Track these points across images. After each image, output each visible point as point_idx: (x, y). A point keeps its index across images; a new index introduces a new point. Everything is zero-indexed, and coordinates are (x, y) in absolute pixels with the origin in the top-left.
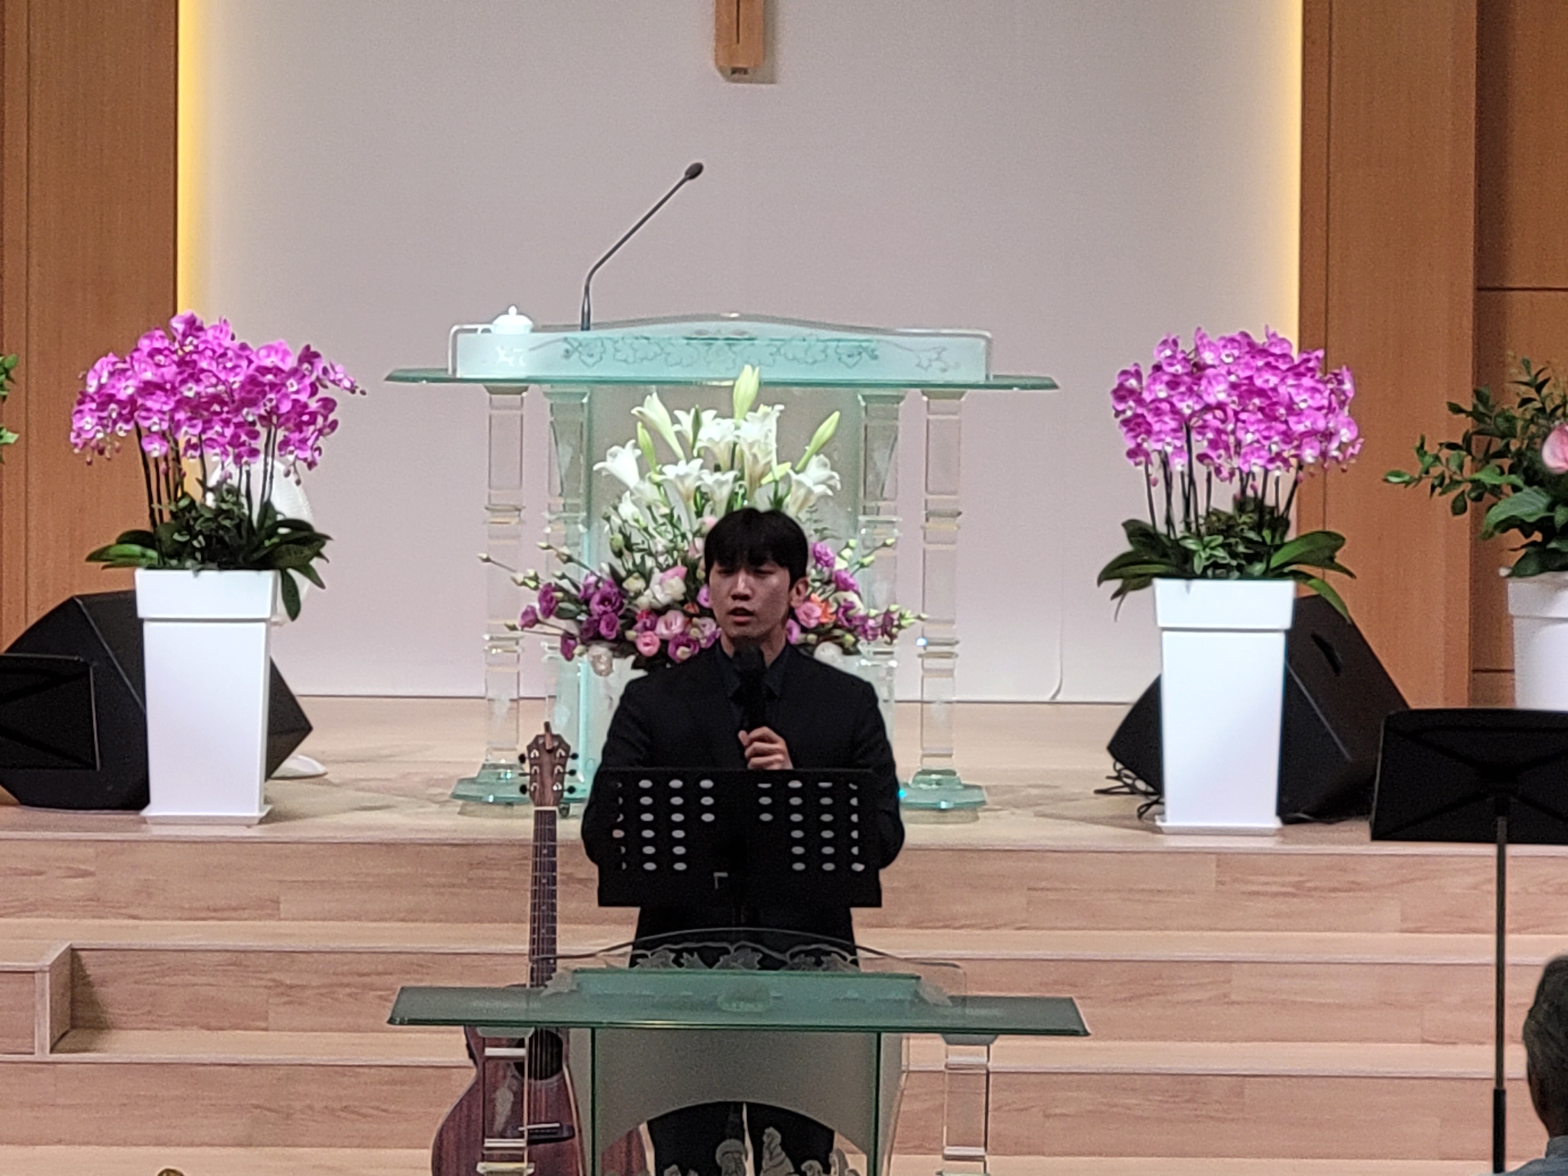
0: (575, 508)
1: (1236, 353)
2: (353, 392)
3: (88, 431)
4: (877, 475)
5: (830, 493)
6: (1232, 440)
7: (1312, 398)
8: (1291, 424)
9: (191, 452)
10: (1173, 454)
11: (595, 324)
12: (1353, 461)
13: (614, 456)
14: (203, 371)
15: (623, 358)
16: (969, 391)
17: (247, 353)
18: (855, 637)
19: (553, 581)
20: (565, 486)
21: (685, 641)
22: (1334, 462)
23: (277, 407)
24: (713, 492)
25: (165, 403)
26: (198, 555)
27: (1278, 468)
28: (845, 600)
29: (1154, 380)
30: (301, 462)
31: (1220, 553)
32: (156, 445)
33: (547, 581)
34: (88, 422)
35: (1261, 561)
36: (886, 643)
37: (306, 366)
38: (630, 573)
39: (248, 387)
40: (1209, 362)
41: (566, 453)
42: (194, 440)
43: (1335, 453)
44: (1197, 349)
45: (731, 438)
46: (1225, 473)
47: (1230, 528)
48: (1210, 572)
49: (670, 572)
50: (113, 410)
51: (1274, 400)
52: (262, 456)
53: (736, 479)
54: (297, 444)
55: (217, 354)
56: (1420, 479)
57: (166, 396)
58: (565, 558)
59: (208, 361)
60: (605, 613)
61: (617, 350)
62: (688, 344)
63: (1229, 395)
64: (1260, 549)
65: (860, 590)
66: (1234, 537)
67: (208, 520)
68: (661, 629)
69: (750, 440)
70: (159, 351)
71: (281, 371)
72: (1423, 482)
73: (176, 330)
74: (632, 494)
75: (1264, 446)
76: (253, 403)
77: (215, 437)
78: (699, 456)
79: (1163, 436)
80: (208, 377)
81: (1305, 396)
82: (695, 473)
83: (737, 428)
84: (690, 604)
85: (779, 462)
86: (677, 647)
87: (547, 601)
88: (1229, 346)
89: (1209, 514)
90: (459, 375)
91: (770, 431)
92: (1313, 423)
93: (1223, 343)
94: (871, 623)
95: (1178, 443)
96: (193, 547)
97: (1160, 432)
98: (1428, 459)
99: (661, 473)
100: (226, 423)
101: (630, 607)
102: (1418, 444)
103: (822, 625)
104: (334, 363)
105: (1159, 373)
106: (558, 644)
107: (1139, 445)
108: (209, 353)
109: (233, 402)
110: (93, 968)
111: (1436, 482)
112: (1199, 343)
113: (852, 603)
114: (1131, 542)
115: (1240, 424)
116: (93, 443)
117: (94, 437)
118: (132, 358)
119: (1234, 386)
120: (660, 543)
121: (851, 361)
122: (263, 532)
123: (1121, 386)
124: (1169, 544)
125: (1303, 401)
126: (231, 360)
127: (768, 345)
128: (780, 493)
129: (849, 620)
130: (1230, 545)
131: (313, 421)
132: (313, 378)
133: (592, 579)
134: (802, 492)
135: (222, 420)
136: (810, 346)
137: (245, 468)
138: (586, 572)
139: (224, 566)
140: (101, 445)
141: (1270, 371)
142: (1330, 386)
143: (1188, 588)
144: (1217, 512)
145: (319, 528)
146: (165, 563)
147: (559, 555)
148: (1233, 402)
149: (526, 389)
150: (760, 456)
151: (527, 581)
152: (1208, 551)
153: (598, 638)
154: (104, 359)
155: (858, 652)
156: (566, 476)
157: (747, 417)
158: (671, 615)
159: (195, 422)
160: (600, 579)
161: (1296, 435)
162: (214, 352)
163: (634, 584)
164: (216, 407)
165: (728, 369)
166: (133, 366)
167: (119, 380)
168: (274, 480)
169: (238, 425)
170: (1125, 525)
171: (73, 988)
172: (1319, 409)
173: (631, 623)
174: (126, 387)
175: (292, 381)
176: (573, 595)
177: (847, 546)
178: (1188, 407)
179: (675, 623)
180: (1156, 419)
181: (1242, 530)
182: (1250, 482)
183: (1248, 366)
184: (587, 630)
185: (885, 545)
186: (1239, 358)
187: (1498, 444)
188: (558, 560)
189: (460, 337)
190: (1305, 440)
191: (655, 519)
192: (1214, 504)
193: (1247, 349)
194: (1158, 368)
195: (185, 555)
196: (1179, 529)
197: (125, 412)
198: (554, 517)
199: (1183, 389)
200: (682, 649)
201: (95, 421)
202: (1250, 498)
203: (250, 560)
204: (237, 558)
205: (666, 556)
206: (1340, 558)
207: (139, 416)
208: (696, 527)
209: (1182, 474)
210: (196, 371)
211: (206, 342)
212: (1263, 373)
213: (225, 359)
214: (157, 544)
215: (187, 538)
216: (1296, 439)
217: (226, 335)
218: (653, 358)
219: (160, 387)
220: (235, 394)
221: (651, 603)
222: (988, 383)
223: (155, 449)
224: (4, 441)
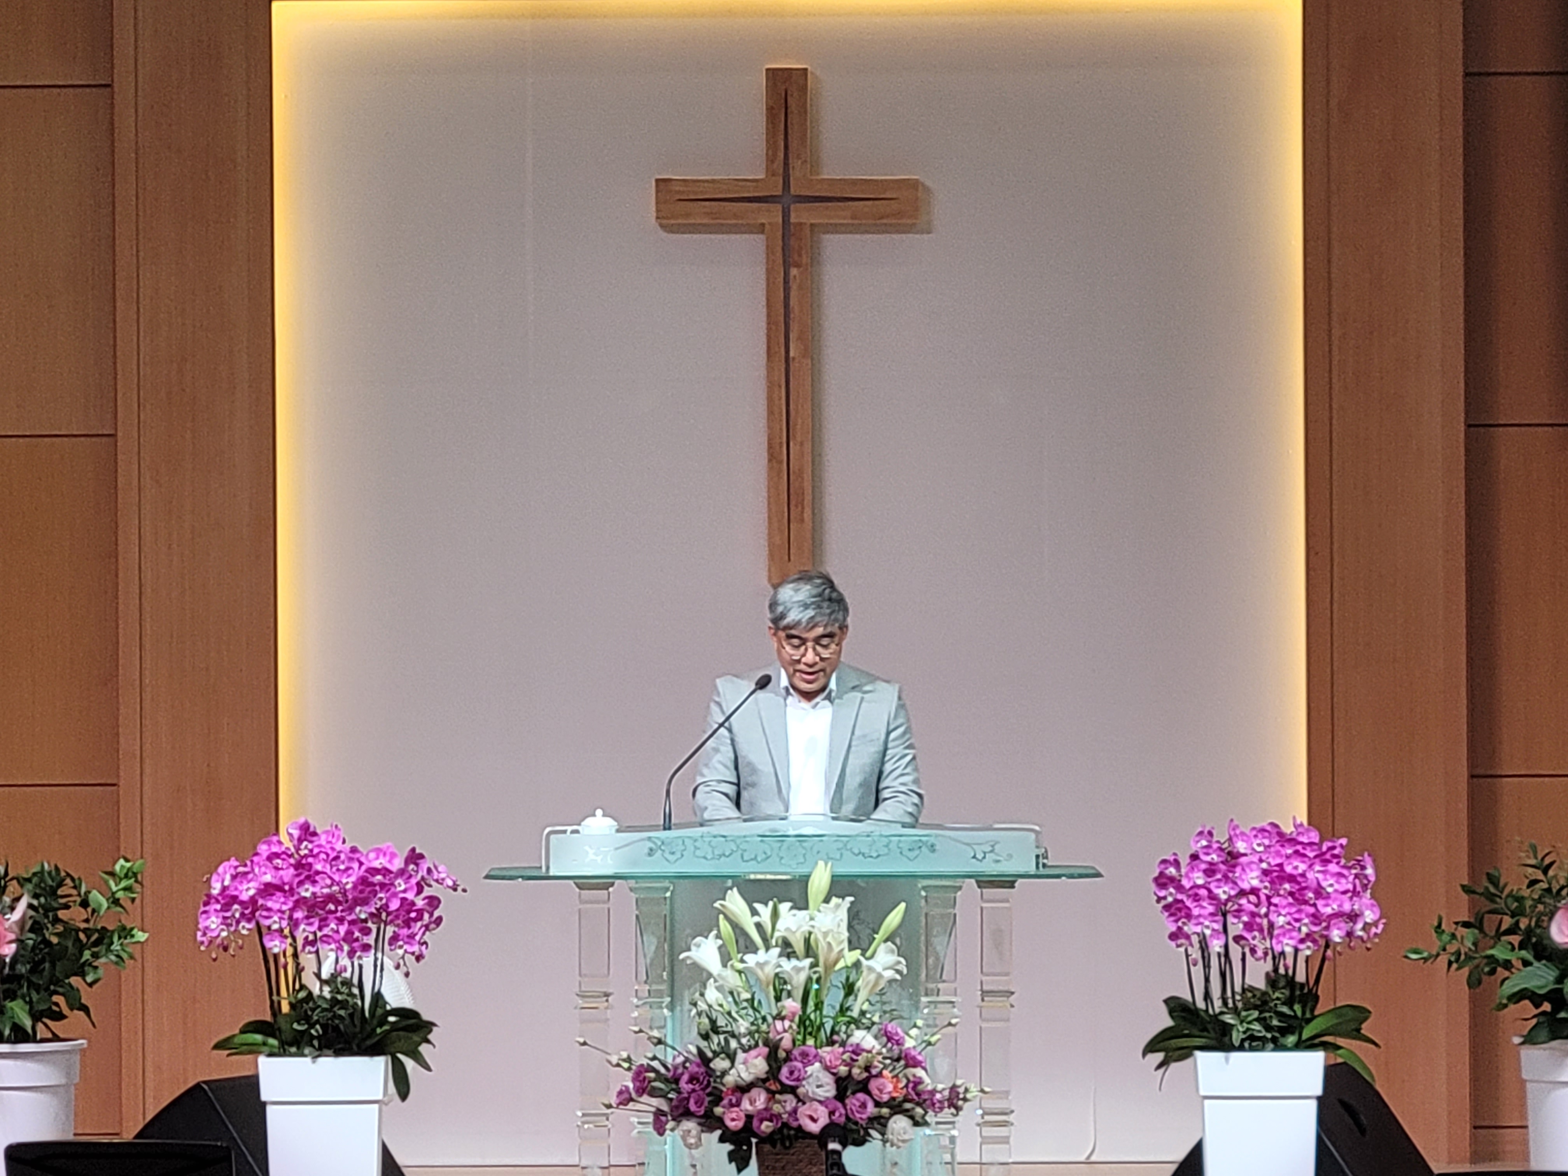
0: (660, 994)
1: (1267, 842)
2: (455, 890)
3: (213, 930)
4: (937, 959)
5: (898, 977)
7: (1338, 882)
8: (1320, 907)
9: (308, 948)
10: (1211, 936)
11: (675, 825)
12: (1377, 940)
13: (698, 946)
14: (318, 873)
15: (703, 855)
16: (1023, 880)
17: (357, 855)
18: (924, 1109)
19: (645, 1062)
20: (649, 974)
21: (768, 1116)
22: (1360, 942)
23: (387, 905)
24: (790, 979)
25: (284, 903)
26: (316, 1043)
27: (1309, 948)
28: (914, 1076)
29: (1192, 868)
30: (410, 956)
31: (1256, 1026)
32: (277, 942)
33: (640, 1062)
34: (214, 922)
35: (1293, 1033)
36: (952, 1114)
37: (412, 867)
38: (716, 1054)
39: (360, 887)
40: (1242, 851)
41: (651, 943)
42: (311, 937)
43: (1360, 933)
44: (1230, 839)
45: (806, 928)
46: (1260, 953)
47: (1265, 1003)
48: (1246, 1045)
49: (753, 1053)
50: (237, 910)
51: (1304, 885)
52: (373, 951)
53: (813, 965)
54: (406, 940)
55: (331, 857)
56: (1438, 955)
57: (285, 897)
58: (655, 1041)
59: (322, 863)
60: (694, 1091)
61: (696, 848)
62: (762, 841)
63: (1262, 881)
64: (1291, 1022)
65: (928, 1067)
66: (1269, 1012)
67: (324, 1010)
68: (746, 1105)
69: (824, 930)
70: (277, 855)
71: (391, 872)
72: (1440, 958)
73: (293, 835)
74: (716, 981)
75: (1294, 927)
76: (365, 902)
77: (330, 933)
78: (777, 946)
79: (1201, 920)
80: (323, 879)
81: (1331, 882)
82: (774, 961)
83: (812, 919)
84: (772, 1082)
85: (850, 950)
86: (761, 1121)
87: (640, 1081)
88: (1260, 836)
89: (1244, 990)
90: (551, 873)
91: (842, 920)
92: (1340, 906)
93: (1254, 833)
94: (938, 1096)
95: (1216, 926)
96: (311, 1035)
97: (1200, 916)
98: (1446, 938)
99: (742, 961)
100: (341, 921)
101: (718, 1085)
102: (1436, 924)
103: (894, 1099)
104: (437, 863)
105: (1197, 861)
106: (650, 1118)
107: (1180, 929)
108: (323, 856)
109: (347, 901)
111: (1453, 959)
112: (1232, 833)
113: (920, 1078)
114: (1172, 1017)
115: (1272, 908)
116: (219, 941)
117: (218, 936)
118: (252, 861)
119: (1265, 873)
120: (743, 1026)
121: (912, 855)
122: (375, 1022)
123: (1161, 874)
124: (1208, 1018)
125: (1330, 885)
126: (343, 862)
127: (836, 841)
128: (851, 980)
129: (918, 1095)
130: (1265, 1019)
131: (420, 918)
132: (419, 877)
133: (680, 1059)
134: (873, 977)
135: (337, 918)
136: (874, 842)
137: (357, 962)
138: (676, 1053)
139: (339, 1053)
140: (225, 943)
141: (1299, 859)
142: (1354, 871)
143: (1227, 1059)
144: (1252, 989)
145: (426, 1016)
146: (284, 1050)
147: (650, 1038)
148: (1266, 888)
149: (612, 885)
150: (834, 944)
151: (621, 1063)
152: (1245, 1025)
153: (688, 1114)
154: (226, 863)
156: (651, 964)
157: (821, 908)
158: (754, 1092)
159: (312, 920)
160: (687, 1060)
161: (1324, 917)
162: (328, 855)
163: (720, 1064)
164: (331, 907)
165: (798, 864)
166: (253, 870)
167: (241, 882)
168: (384, 973)
169: (352, 922)
170: (1166, 1001)
172: (1345, 892)
173: (717, 1099)
174: (248, 889)
175: (399, 881)
176: (663, 1075)
177: (915, 1026)
178: (1224, 892)
179: (759, 1100)
180: (1195, 904)
181: (1276, 1005)
182: (1282, 961)
183: (1278, 854)
184: (677, 1107)
185: (950, 1024)
186: (1269, 846)
187: (1507, 922)
188: (649, 1043)
189: (552, 837)
190: (1333, 922)
191: (737, 1003)
192: (1248, 981)
193: (1277, 838)
194: (1195, 857)
195: (303, 1044)
196: (1218, 1004)
197: (247, 912)
198: (641, 1002)
199: (1219, 876)
200: (766, 1123)
201: (220, 920)
202: (1282, 975)
203: (363, 1047)
204: (349, 1043)
205: (748, 1037)
206: (1366, 1029)
207: (260, 915)
208: (775, 1012)
209: (1219, 954)
210: (311, 873)
211: (319, 846)
212: (1292, 860)
213: (338, 862)
214: (277, 1033)
215: (306, 1026)
216: (1325, 921)
217: (338, 840)
218: (730, 854)
219: (279, 888)
220: (348, 894)
221: (736, 1081)
222: (1039, 873)
223: (276, 946)
224: (134, 940)
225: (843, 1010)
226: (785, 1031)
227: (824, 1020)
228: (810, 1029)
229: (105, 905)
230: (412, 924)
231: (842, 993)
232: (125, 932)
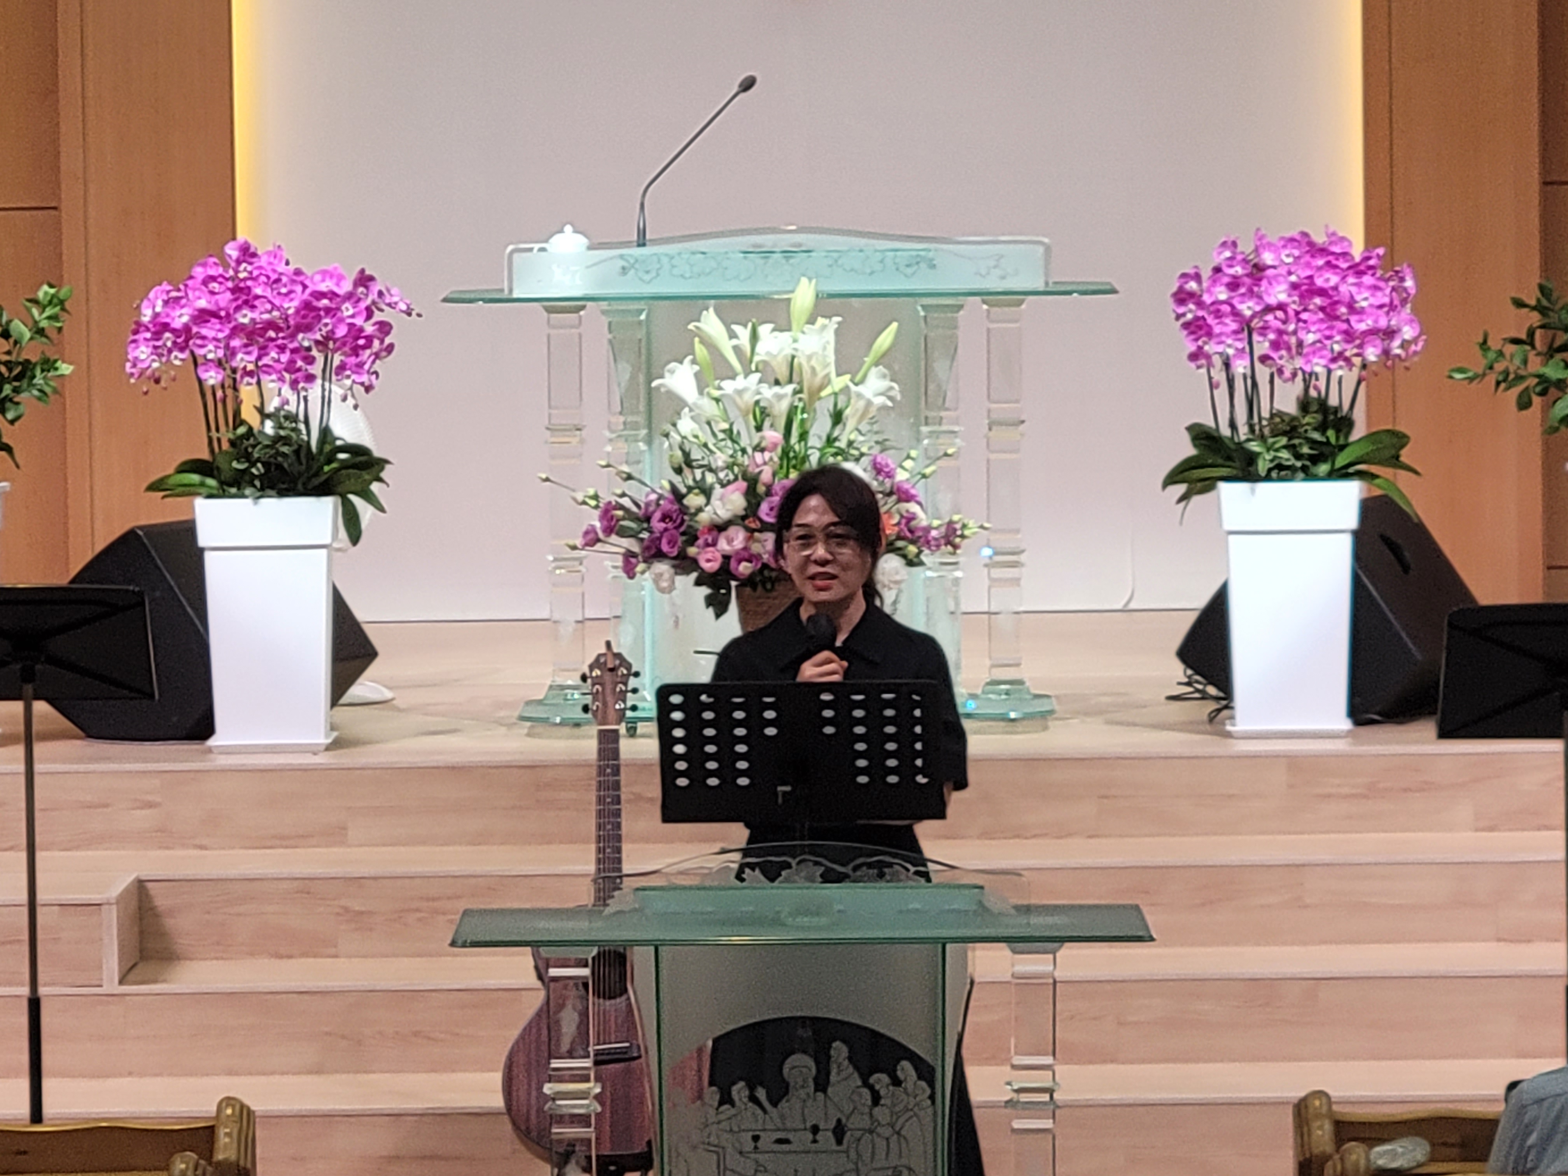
0: (635, 426)
1: (1296, 253)
2: (409, 314)
3: (143, 361)
4: (939, 386)
5: (890, 404)
6: (1293, 340)
7: (1373, 295)
8: (1353, 323)
9: (247, 379)
10: (1234, 356)
11: (650, 240)
12: (1416, 359)
13: (672, 372)
14: (257, 297)
15: (680, 274)
16: (1031, 298)
17: (301, 278)
18: (919, 548)
19: (613, 499)
20: (625, 405)
21: (747, 556)
22: (1397, 360)
23: (332, 332)
24: (772, 406)
25: (220, 330)
26: (257, 483)
27: (1341, 367)
28: (907, 511)
29: (1214, 282)
30: (359, 387)
31: (1285, 455)
32: (212, 373)
33: (608, 500)
34: (143, 352)
35: (1325, 461)
37: (361, 289)
38: (690, 489)
39: (303, 312)
40: (1269, 262)
41: (625, 371)
42: (251, 367)
43: (1398, 351)
44: (1257, 250)
45: (789, 351)
46: (1287, 374)
47: (1294, 429)
48: (1274, 474)
49: (730, 488)
50: (168, 339)
51: (1336, 299)
52: (319, 381)
53: (796, 392)
54: (354, 369)
55: (271, 280)
56: (1484, 375)
57: (221, 323)
58: (624, 476)
59: (262, 286)
60: (666, 530)
62: (745, 258)
63: (1290, 295)
64: (1324, 450)
65: (923, 503)
66: (1298, 438)
67: (267, 446)
68: (723, 545)
69: (808, 352)
70: (213, 279)
71: (336, 295)
72: (1487, 378)
73: (230, 256)
74: (691, 410)
75: (1325, 346)
76: (308, 328)
77: (271, 363)
78: (757, 370)
79: (1223, 338)
80: (263, 303)
81: (1366, 295)
82: (754, 387)
83: (795, 341)
84: (751, 519)
85: (839, 375)
86: (739, 562)
87: (607, 520)
88: (1289, 246)
89: (1272, 416)
90: (515, 295)
91: (828, 342)
92: (1376, 321)
93: (1282, 243)
94: (934, 533)
95: (1240, 345)
96: (253, 474)
97: (1221, 334)
98: (1491, 355)
99: (720, 388)
100: (282, 349)
101: (692, 523)
102: (1481, 340)
104: (389, 286)
105: (1220, 274)
106: (620, 562)
107: (1200, 348)
108: (263, 279)
109: (289, 327)
110: (161, 899)
111: (1501, 378)
112: (1258, 244)
113: (914, 514)
114: (1195, 446)
115: (1301, 324)
116: (149, 372)
117: (149, 366)
118: (186, 286)
119: (1295, 286)
120: (720, 459)
121: (909, 271)
122: (322, 459)
123: (1181, 289)
124: (1233, 446)
125: (1364, 300)
126: (285, 286)
127: (826, 257)
128: (839, 406)
129: (911, 531)
130: (1294, 446)
131: (368, 345)
132: (369, 301)
133: (653, 497)
134: (861, 404)
135: (278, 347)
136: (868, 257)
137: (303, 394)
138: (648, 489)
139: (283, 493)
140: (157, 374)
141: (1331, 271)
142: (1392, 283)
143: (1253, 491)
144: (1280, 414)
145: (377, 453)
146: (224, 491)
147: (619, 473)
148: (1294, 302)
149: (583, 308)
150: (818, 369)
151: (587, 500)
152: (1272, 453)
153: (660, 555)
154: (158, 288)
155: (921, 563)
156: (626, 394)
157: (805, 329)
158: (732, 531)
159: (250, 348)
160: (661, 497)
161: (1357, 334)
162: (268, 277)
163: (694, 500)
164: (272, 334)
165: (785, 282)
166: (187, 295)
167: (174, 308)
168: (333, 405)
169: (294, 351)
170: (1189, 429)
171: (141, 919)
172: (1381, 307)
173: (692, 538)
174: (181, 316)
175: (347, 305)
176: (633, 513)
178: (1249, 308)
179: (736, 539)
180: (1217, 321)
181: (1306, 431)
182: (1313, 382)
183: (1308, 265)
184: (649, 548)
185: (946, 455)
186: (1299, 257)
187: (1562, 338)
188: (618, 479)
189: (516, 256)
190: (1367, 339)
191: (714, 434)
192: (1277, 406)
193: (1307, 248)
194: (1217, 270)
195: (244, 484)
196: (1243, 431)
197: (179, 340)
198: (614, 436)
199: (1243, 290)
200: (744, 564)
201: (150, 350)
202: (1314, 398)
203: (310, 487)
204: (296, 484)
205: (726, 471)
206: (1405, 456)
207: (194, 344)
208: (756, 441)
209: (1245, 377)
210: (250, 297)
211: (260, 268)
212: (1323, 272)
213: (280, 285)
214: (215, 472)
215: (245, 465)
216: (1358, 338)
217: (280, 260)
218: (710, 273)
219: (214, 314)
220: (290, 319)
221: (712, 519)
222: (1049, 289)
223: (211, 377)
224: (59, 373)
225: (830, 441)
226: (765, 463)
227: (810, 452)
228: (794, 462)
229: (28, 335)
230: (361, 352)
231: (828, 422)
232: (48, 365)
